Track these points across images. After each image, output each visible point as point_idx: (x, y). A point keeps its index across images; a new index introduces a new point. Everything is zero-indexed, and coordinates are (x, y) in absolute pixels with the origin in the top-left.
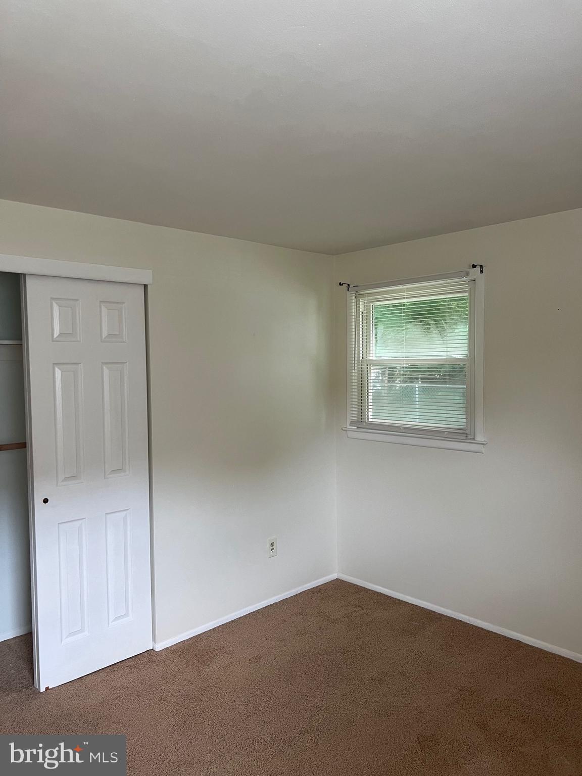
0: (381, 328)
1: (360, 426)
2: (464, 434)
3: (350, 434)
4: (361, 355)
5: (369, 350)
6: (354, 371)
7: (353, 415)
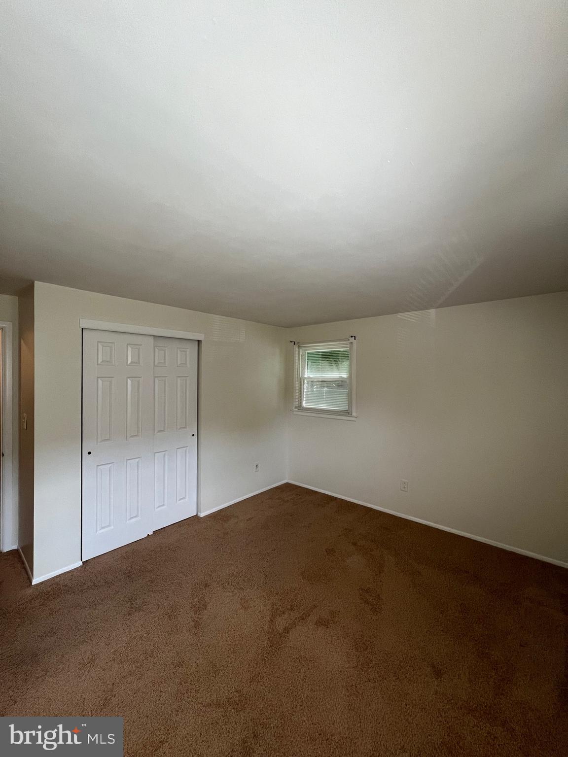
0: (310, 363)
1: (299, 409)
2: (347, 413)
3: (294, 413)
4: (300, 375)
5: (304, 374)
6: (297, 383)
7: (296, 403)
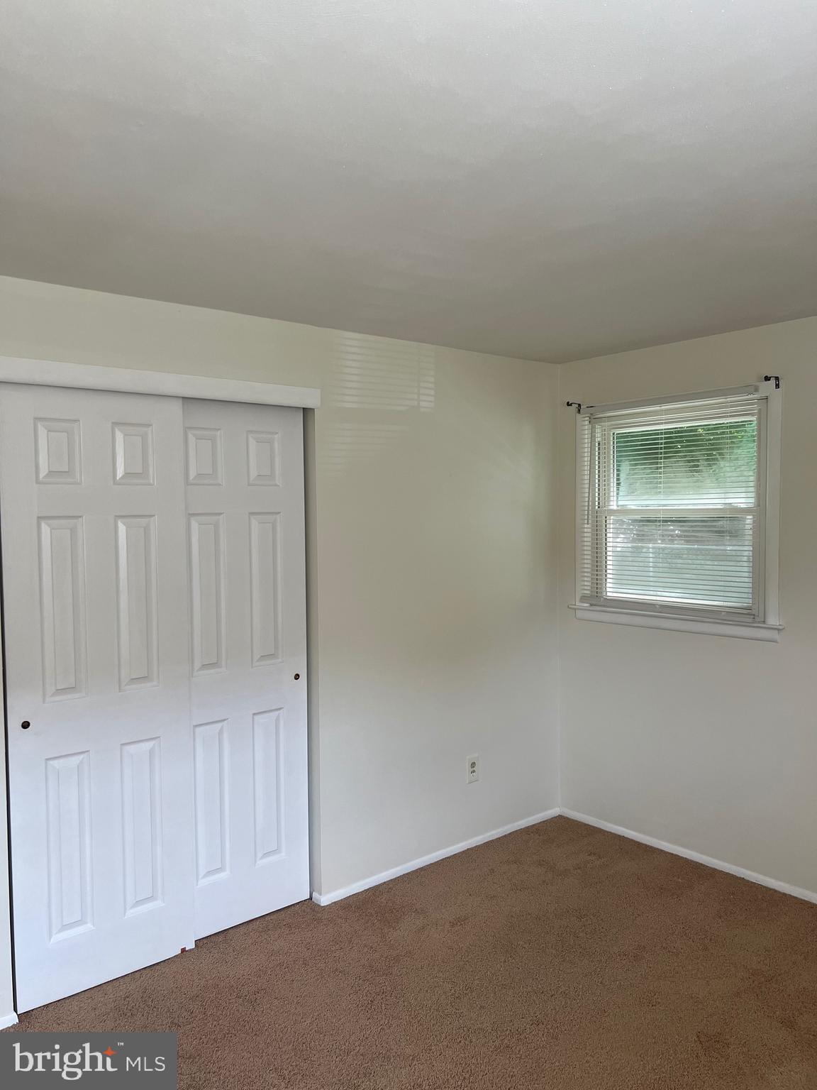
0: (625, 466)
1: (593, 602)
2: (751, 615)
3: (579, 614)
4: (597, 503)
5: (607, 496)
6: (586, 526)
7: (585, 586)
